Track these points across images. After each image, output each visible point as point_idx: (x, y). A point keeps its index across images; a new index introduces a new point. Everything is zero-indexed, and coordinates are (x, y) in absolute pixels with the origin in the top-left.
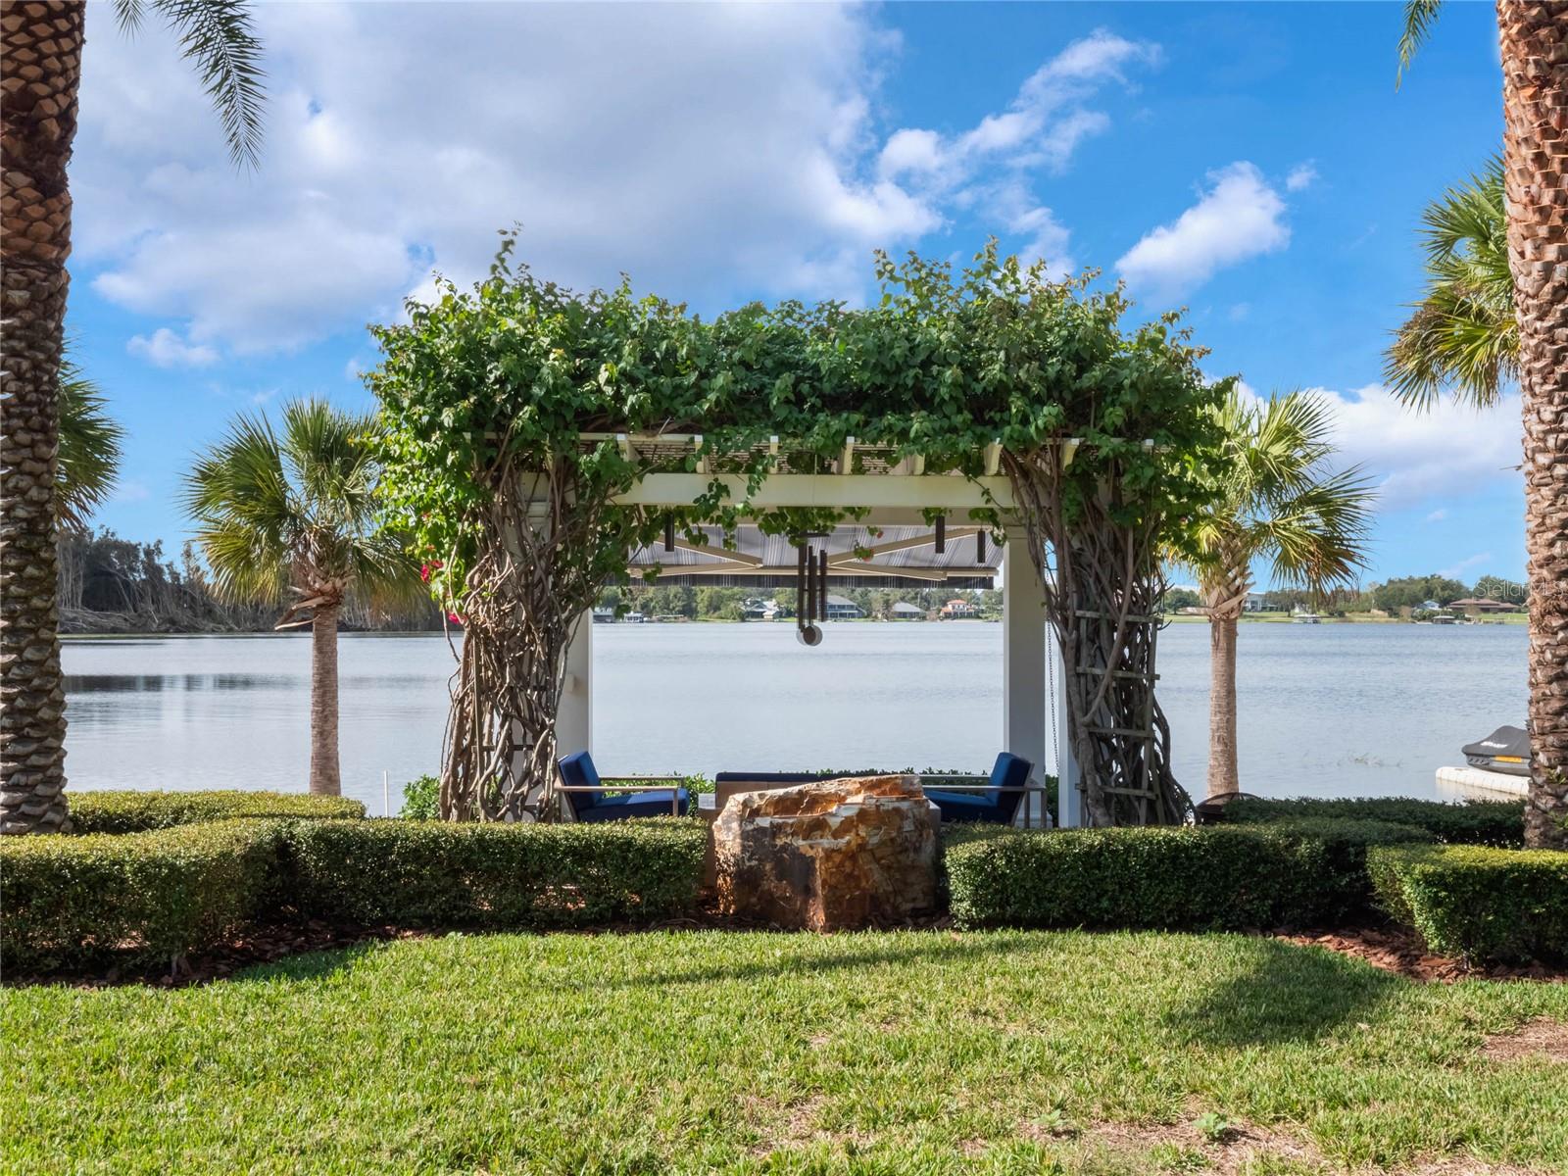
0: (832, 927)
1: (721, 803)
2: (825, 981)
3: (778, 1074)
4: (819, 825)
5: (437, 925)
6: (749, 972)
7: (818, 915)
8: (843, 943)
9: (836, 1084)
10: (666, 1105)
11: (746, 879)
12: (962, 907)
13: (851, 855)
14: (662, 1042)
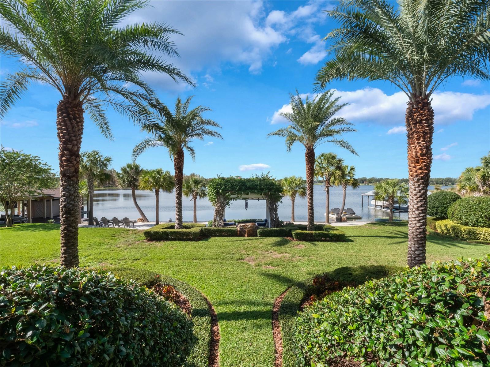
0: (247, 236)
1: (238, 225)
2: (246, 241)
3: (242, 248)
4: (246, 228)
5: (214, 236)
6: (240, 240)
7: (246, 235)
8: (248, 238)
9: (246, 249)
10: (235, 250)
11: (240, 232)
12: (258, 235)
13: (249, 230)
14: (234, 246)
